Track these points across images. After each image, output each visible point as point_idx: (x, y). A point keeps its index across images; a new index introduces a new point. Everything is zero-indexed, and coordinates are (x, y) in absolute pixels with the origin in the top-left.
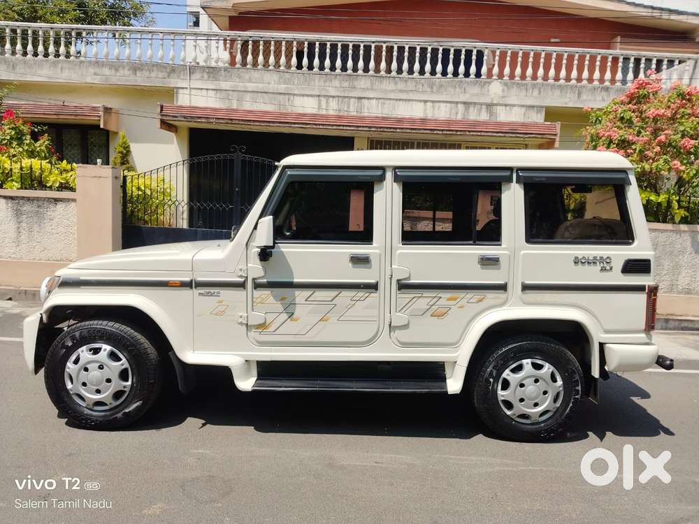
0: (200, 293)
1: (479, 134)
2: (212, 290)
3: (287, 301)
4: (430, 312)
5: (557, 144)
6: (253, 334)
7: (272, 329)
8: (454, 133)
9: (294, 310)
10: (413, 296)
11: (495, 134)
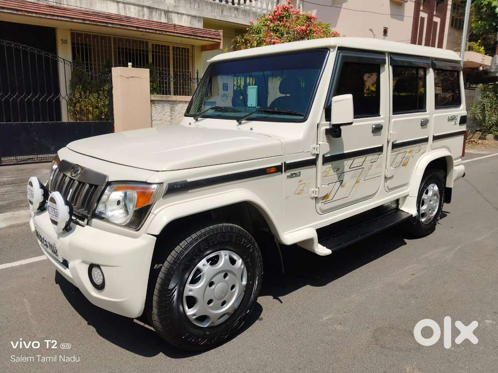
0: (288, 176)
1: (172, 34)
2: (296, 171)
3: (340, 171)
4: (401, 164)
5: (221, 47)
6: (320, 205)
7: (330, 198)
8: (155, 32)
9: (343, 178)
10: (396, 153)
11: (183, 36)
